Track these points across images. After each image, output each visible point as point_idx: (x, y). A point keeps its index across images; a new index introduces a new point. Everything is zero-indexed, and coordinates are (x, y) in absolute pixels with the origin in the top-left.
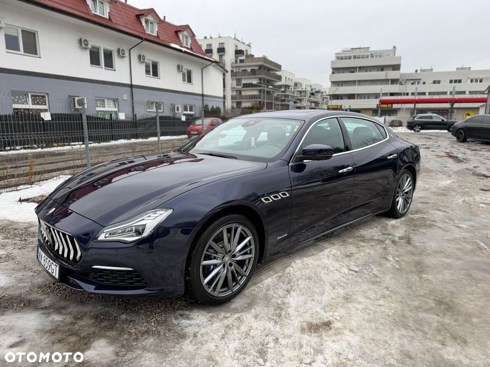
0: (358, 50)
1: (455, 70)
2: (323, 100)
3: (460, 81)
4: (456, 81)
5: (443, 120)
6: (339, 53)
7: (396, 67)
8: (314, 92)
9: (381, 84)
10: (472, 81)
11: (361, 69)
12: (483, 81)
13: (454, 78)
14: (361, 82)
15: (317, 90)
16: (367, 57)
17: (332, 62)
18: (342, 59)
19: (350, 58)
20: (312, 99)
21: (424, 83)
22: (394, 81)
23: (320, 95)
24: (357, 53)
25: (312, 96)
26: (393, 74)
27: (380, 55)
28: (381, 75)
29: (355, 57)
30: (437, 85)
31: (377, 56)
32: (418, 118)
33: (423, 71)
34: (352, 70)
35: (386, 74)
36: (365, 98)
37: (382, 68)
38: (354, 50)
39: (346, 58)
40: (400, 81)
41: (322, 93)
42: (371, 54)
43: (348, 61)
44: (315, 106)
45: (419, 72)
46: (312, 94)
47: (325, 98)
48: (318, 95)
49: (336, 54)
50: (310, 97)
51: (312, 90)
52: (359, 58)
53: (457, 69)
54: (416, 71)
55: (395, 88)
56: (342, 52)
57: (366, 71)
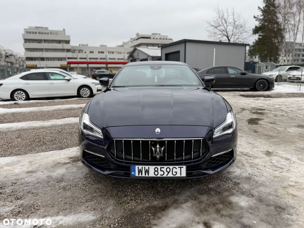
0: (40, 29)
1: (99, 46)
2: (16, 61)
3: (103, 52)
4: (101, 52)
5: (110, 73)
6: (27, 29)
7: (68, 42)
8: (8, 55)
9: (60, 52)
10: (109, 53)
11: (46, 41)
12: (114, 53)
13: (100, 51)
14: (47, 50)
15: (10, 53)
16: (48, 33)
17: (23, 35)
18: (30, 33)
19: (36, 33)
20: (8, 60)
21: (85, 52)
22: (68, 51)
23: (13, 57)
24: (40, 30)
25: (7, 58)
26: (66, 46)
27: (56, 33)
28: (59, 46)
29: (39, 33)
30: (92, 54)
31: (54, 34)
32: (97, 72)
33: (83, 45)
34: (39, 41)
35: (63, 46)
36: (51, 60)
37: (59, 42)
38: (38, 28)
39: (33, 33)
40: (71, 50)
41: (15, 56)
42: (50, 32)
43: (35, 35)
44: (11, 65)
45: (81, 46)
46: (7, 56)
47: (18, 60)
48: (11, 57)
49: (25, 29)
50: (6, 58)
51: (6, 53)
52: (42, 33)
53: (101, 46)
54: (80, 45)
55: (70, 55)
56: (28, 28)
57: (49, 43)
